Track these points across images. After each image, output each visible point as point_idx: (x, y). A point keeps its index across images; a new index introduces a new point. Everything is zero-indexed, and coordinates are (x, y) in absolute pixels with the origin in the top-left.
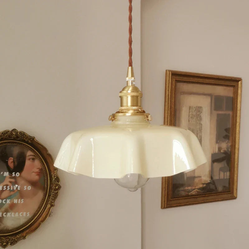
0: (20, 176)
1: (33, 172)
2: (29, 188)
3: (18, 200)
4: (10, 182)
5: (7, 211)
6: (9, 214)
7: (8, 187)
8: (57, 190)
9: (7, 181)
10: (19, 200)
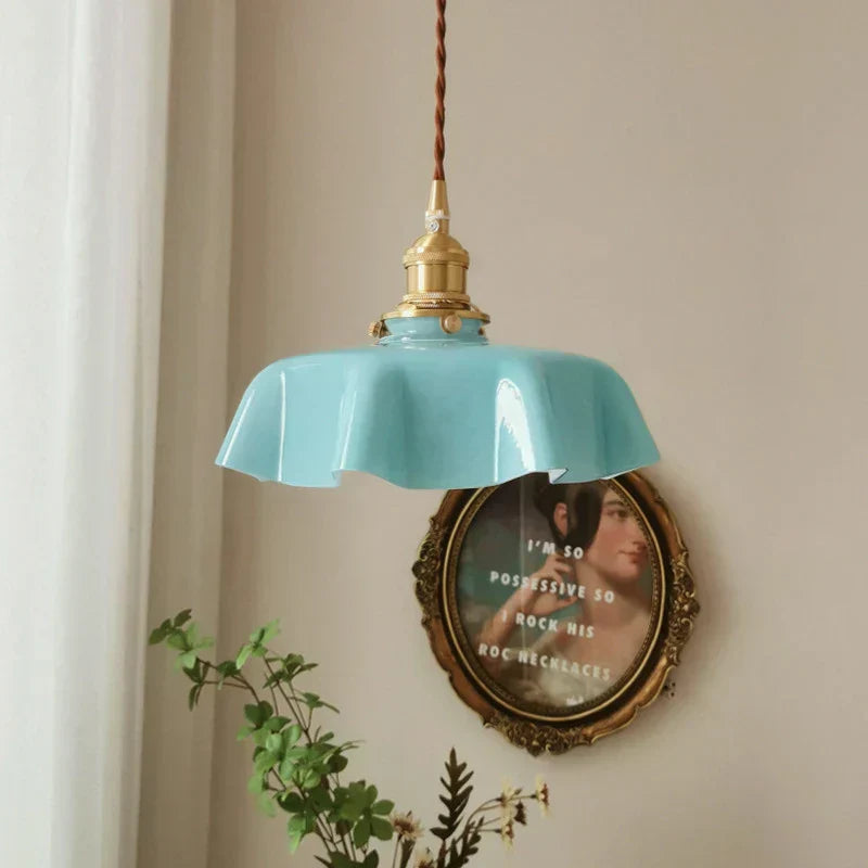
0: (585, 558)
1: (622, 552)
2: (610, 596)
3: (578, 629)
4: (559, 572)
5: (548, 652)
6: (554, 662)
7: (553, 584)
8: (688, 614)
9: (550, 568)
10: (582, 627)
